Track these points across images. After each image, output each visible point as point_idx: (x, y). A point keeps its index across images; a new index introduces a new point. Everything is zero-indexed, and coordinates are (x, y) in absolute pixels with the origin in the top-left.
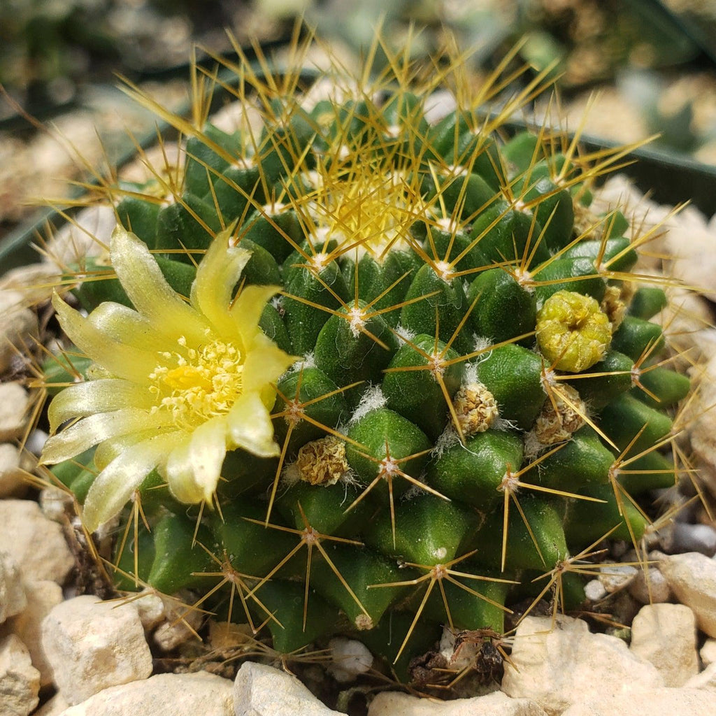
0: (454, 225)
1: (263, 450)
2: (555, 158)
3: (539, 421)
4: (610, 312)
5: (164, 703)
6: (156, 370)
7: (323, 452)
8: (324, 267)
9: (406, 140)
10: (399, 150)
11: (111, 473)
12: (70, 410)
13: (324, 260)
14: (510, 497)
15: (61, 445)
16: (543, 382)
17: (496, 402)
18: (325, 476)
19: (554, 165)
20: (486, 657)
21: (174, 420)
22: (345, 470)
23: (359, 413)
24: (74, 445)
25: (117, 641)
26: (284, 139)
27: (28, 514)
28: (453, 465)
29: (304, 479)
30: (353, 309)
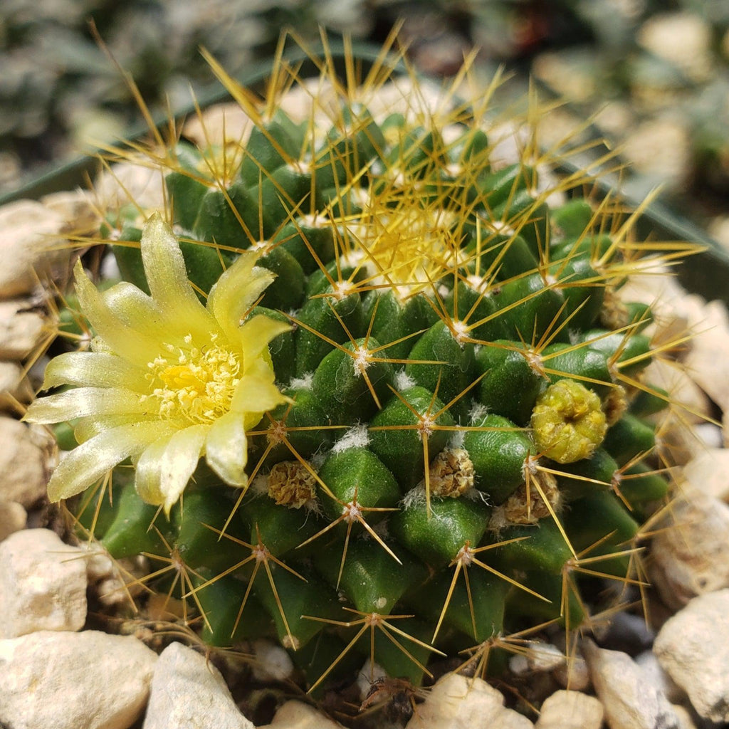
0: (485, 286)
1: (231, 477)
2: (602, 237)
3: (511, 500)
4: (609, 410)
5: (89, 663)
6: (156, 360)
7: (295, 475)
8: (346, 297)
9: (462, 186)
10: (452, 193)
11: (85, 452)
12: (64, 375)
13: (347, 289)
14: (462, 569)
15: (48, 408)
16: (525, 469)
17: (474, 472)
18: (291, 499)
19: (598, 246)
20: (397, 705)
21: (159, 413)
22: (312, 497)
23: (341, 446)
24: (59, 411)
25: (59, 589)
26: (343, 155)
27: (15, 434)
28: (416, 521)
29: (270, 495)
30: (361, 348)
